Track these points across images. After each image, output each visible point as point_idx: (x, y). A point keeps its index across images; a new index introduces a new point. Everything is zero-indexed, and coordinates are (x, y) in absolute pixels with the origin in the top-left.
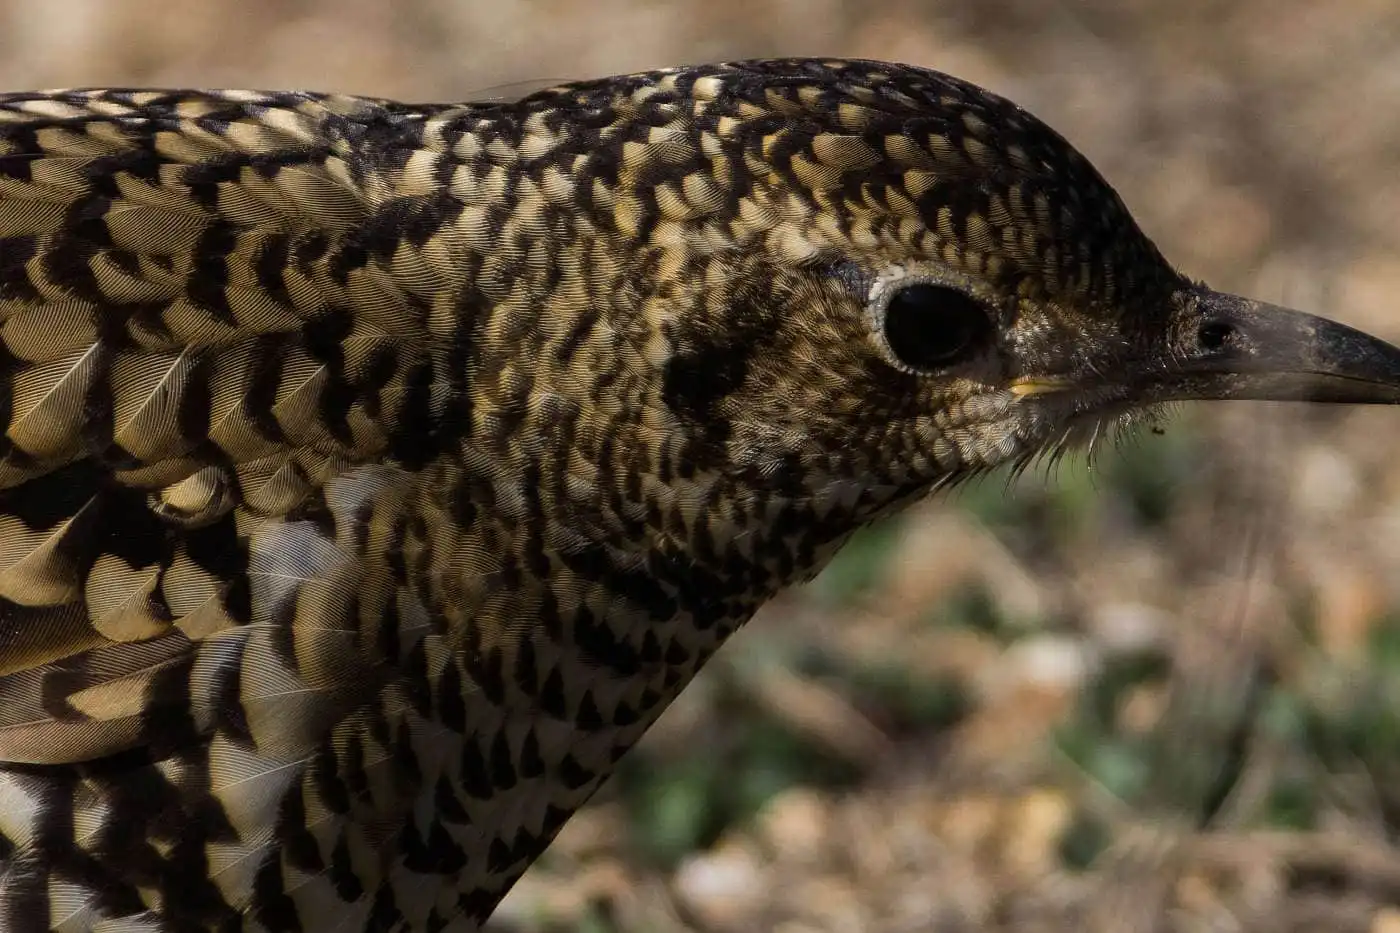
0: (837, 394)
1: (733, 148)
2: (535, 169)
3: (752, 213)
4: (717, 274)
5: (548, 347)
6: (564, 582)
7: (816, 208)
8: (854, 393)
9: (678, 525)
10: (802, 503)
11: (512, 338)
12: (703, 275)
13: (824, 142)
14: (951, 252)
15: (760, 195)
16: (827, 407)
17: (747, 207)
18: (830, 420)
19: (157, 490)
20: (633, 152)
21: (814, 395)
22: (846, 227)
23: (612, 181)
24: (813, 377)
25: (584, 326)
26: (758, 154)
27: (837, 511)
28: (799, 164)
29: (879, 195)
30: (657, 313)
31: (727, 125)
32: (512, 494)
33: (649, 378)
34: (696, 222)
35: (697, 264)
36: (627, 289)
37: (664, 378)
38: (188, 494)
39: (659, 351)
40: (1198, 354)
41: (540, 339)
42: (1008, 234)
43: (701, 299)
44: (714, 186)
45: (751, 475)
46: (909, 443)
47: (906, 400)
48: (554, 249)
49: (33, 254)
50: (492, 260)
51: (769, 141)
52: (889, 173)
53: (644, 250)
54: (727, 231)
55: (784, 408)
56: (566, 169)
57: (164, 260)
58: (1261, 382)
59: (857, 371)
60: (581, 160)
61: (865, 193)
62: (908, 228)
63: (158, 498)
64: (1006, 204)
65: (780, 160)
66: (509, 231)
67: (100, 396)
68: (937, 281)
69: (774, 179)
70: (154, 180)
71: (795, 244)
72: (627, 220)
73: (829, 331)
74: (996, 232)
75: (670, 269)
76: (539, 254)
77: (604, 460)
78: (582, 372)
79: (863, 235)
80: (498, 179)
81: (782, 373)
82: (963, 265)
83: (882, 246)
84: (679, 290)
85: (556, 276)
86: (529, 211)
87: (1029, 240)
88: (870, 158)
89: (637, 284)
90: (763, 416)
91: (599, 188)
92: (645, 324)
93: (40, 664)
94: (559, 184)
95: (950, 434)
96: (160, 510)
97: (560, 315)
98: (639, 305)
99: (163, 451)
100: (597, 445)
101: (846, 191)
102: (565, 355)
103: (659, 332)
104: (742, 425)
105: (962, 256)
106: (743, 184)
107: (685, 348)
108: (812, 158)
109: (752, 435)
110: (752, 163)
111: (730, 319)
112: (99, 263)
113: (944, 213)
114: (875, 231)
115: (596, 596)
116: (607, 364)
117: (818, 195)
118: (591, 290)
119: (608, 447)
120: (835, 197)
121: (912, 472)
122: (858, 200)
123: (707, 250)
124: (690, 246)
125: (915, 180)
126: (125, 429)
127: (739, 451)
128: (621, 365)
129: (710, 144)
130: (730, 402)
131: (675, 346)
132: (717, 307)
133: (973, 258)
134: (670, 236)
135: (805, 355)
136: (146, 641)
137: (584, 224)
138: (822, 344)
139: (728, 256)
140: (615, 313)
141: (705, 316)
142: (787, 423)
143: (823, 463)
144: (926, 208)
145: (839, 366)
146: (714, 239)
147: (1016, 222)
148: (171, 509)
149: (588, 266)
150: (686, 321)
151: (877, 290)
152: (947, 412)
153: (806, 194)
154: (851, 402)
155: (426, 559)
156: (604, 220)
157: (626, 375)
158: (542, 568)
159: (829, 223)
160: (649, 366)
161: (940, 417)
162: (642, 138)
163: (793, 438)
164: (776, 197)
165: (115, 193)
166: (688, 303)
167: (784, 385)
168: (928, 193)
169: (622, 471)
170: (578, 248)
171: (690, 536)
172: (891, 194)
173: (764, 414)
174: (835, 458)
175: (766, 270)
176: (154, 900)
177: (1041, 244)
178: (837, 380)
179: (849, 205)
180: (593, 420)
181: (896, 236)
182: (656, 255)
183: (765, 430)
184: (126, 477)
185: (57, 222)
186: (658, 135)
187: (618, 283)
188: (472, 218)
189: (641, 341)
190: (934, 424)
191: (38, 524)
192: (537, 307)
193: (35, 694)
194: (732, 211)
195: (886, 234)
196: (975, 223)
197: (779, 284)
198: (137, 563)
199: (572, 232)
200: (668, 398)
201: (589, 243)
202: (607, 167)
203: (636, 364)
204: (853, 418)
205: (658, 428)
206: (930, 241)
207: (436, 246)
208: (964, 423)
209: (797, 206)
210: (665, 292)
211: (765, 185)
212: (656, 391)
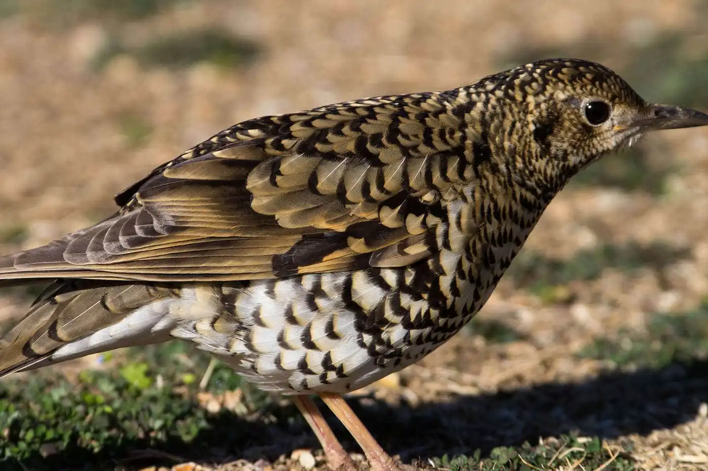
0: (574, 134)
1: (542, 75)
2: (492, 92)
3: (549, 88)
4: (543, 106)
5: (506, 133)
6: (517, 188)
7: (566, 85)
8: (578, 133)
9: (540, 172)
10: (567, 163)
11: (497, 130)
12: (540, 107)
13: (564, 70)
14: (599, 92)
15: (551, 84)
16: (573, 137)
17: (548, 87)
18: (574, 140)
19: (421, 197)
20: (517, 82)
21: (570, 134)
22: (574, 89)
23: (513, 89)
24: (570, 129)
25: (513, 125)
26: (549, 75)
27: (575, 166)
28: (560, 75)
29: (580, 79)
30: (530, 118)
31: (538, 71)
32: (503, 167)
33: (530, 135)
34: (536, 95)
35: (538, 105)
36: (522, 113)
37: (534, 134)
38: (428, 197)
39: (532, 127)
40: (655, 117)
41: (504, 131)
42: (612, 87)
43: (540, 113)
44: (539, 84)
45: (556, 157)
46: (591, 145)
47: (591, 134)
48: (502, 109)
49: (383, 137)
50: (487, 114)
51: (551, 72)
52: (582, 75)
53: (524, 103)
54: (544, 95)
55: (563, 138)
56: (500, 89)
57: (416, 136)
58: (670, 123)
59: (580, 127)
60: (503, 87)
61: (577, 79)
62: (589, 87)
63: (421, 199)
64: (611, 80)
65: (555, 75)
66: (489, 106)
67: (405, 175)
68: (597, 100)
69: (554, 80)
70: (408, 118)
71: (561, 96)
72: (519, 98)
73: (572, 116)
74: (609, 87)
75: (531, 107)
76: (498, 110)
77: (523, 158)
78: (515, 137)
79: (578, 90)
80: (483, 96)
81: (562, 129)
82: (603, 96)
83: (584, 92)
84: (535, 112)
85: (504, 115)
86: (493, 101)
87: (617, 88)
88: (577, 72)
89: (524, 112)
90: (558, 141)
91: (510, 91)
92: (527, 121)
93: (396, 242)
94: (499, 93)
95: (601, 143)
96: (422, 201)
97: (507, 124)
98: (525, 117)
99: (422, 187)
100: (521, 154)
101: (572, 80)
102: (510, 134)
103: (531, 123)
104: (554, 143)
105: (602, 93)
106: (546, 82)
107: (538, 125)
108: (563, 74)
109: (556, 146)
110: (548, 77)
111: (548, 116)
112: (399, 137)
113: (597, 83)
114: (581, 89)
115: (524, 191)
116: (520, 133)
117: (566, 81)
118: (513, 116)
119: (524, 153)
120: (570, 81)
121: (592, 154)
122: (576, 81)
123: (540, 101)
124: (536, 101)
125: (589, 76)
126: (412, 183)
127: (553, 150)
128: (523, 132)
129: (535, 75)
130: (550, 138)
131: (535, 125)
132: (544, 114)
133: (605, 93)
134: (530, 99)
135: (567, 124)
136: (420, 234)
137: (508, 101)
138: (571, 120)
139: (545, 101)
140: (520, 120)
141: (542, 117)
142: (564, 142)
143: (572, 152)
144: (593, 82)
145: (575, 126)
146: (542, 98)
147: (614, 84)
148: (424, 201)
149: (511, 110)
150: (537, 118)
151: (582, 105)
152: (600, 136)
153: (563, 82)
154: (578, 135)
155: (488, 185)
156: (513, 99)
157: (525, 135)
158: (512, 185)
159: (569, 88)
160: (530, 132)
161: (598, 138)
162: (518, 78)
163: (565, 146)
164: (555, 84)
165: (400, 122)
166: (537, 114)
167: (562, 133)
168: (593, 78)
169: (527, 159)
170: (508, 107)
171: (543, 175)
172: (584, 80)
173: (558, 140)
174: (575, 151)
175: (555, 104)
176: (426, 296)
177: (621, 89)
178: (575, 130)
179: (574, 82)
180: (520, 148)
181: (586, 89)
182: (528, 104)
183: (559, 144)
184: (413, 195)
185: (387, 129)
186: (522, 76)
187: (519, 112)
188: (480, 105)
189: (527, 125)
190: (597, 140)
191: (393, 207)
192: (501, 123)
193: (396, 250)
194: (544, 89)
195: (584, 89)
196: (605, 85)
197: (559, 106)
198: (418, 215)
199: (505, 104)
200: (535, 139)
201: (510, 105)
202: (511, 86)
203: (527, 132)
204: (579, 140)
205: (535, 147)
206: (594, 90)
207: (473, 113)
208: (604, 139)
209: (561, 85)
210: (531, 113)
211: (552, 82)
212: (532, 138)
